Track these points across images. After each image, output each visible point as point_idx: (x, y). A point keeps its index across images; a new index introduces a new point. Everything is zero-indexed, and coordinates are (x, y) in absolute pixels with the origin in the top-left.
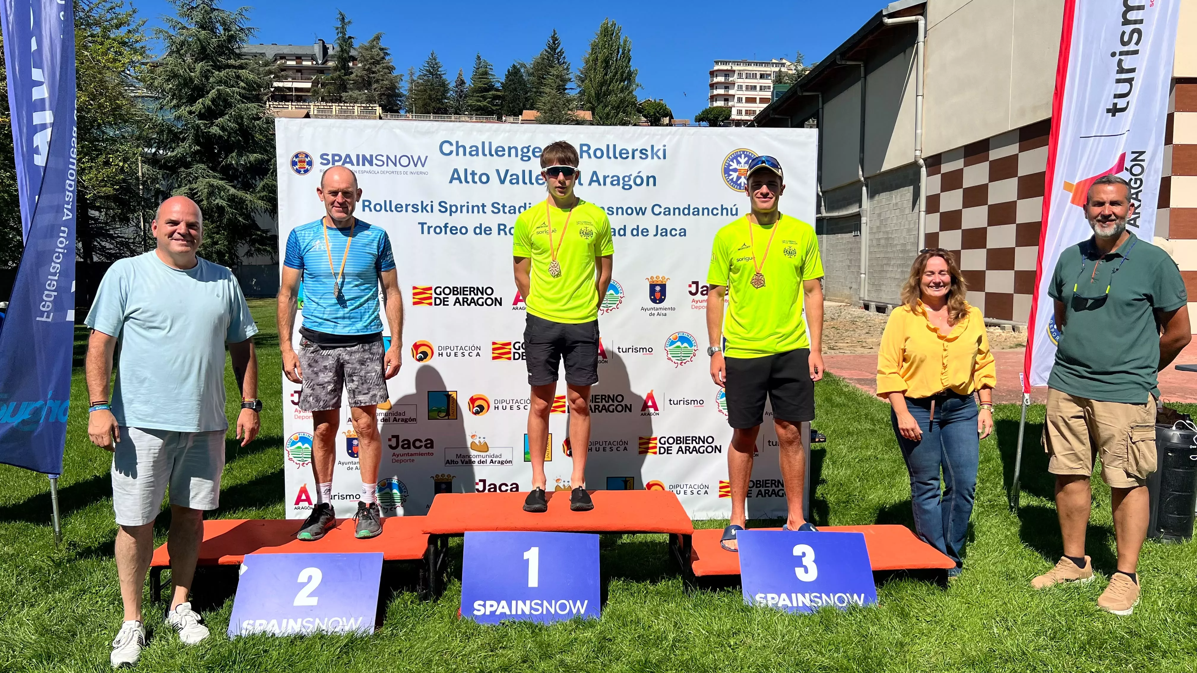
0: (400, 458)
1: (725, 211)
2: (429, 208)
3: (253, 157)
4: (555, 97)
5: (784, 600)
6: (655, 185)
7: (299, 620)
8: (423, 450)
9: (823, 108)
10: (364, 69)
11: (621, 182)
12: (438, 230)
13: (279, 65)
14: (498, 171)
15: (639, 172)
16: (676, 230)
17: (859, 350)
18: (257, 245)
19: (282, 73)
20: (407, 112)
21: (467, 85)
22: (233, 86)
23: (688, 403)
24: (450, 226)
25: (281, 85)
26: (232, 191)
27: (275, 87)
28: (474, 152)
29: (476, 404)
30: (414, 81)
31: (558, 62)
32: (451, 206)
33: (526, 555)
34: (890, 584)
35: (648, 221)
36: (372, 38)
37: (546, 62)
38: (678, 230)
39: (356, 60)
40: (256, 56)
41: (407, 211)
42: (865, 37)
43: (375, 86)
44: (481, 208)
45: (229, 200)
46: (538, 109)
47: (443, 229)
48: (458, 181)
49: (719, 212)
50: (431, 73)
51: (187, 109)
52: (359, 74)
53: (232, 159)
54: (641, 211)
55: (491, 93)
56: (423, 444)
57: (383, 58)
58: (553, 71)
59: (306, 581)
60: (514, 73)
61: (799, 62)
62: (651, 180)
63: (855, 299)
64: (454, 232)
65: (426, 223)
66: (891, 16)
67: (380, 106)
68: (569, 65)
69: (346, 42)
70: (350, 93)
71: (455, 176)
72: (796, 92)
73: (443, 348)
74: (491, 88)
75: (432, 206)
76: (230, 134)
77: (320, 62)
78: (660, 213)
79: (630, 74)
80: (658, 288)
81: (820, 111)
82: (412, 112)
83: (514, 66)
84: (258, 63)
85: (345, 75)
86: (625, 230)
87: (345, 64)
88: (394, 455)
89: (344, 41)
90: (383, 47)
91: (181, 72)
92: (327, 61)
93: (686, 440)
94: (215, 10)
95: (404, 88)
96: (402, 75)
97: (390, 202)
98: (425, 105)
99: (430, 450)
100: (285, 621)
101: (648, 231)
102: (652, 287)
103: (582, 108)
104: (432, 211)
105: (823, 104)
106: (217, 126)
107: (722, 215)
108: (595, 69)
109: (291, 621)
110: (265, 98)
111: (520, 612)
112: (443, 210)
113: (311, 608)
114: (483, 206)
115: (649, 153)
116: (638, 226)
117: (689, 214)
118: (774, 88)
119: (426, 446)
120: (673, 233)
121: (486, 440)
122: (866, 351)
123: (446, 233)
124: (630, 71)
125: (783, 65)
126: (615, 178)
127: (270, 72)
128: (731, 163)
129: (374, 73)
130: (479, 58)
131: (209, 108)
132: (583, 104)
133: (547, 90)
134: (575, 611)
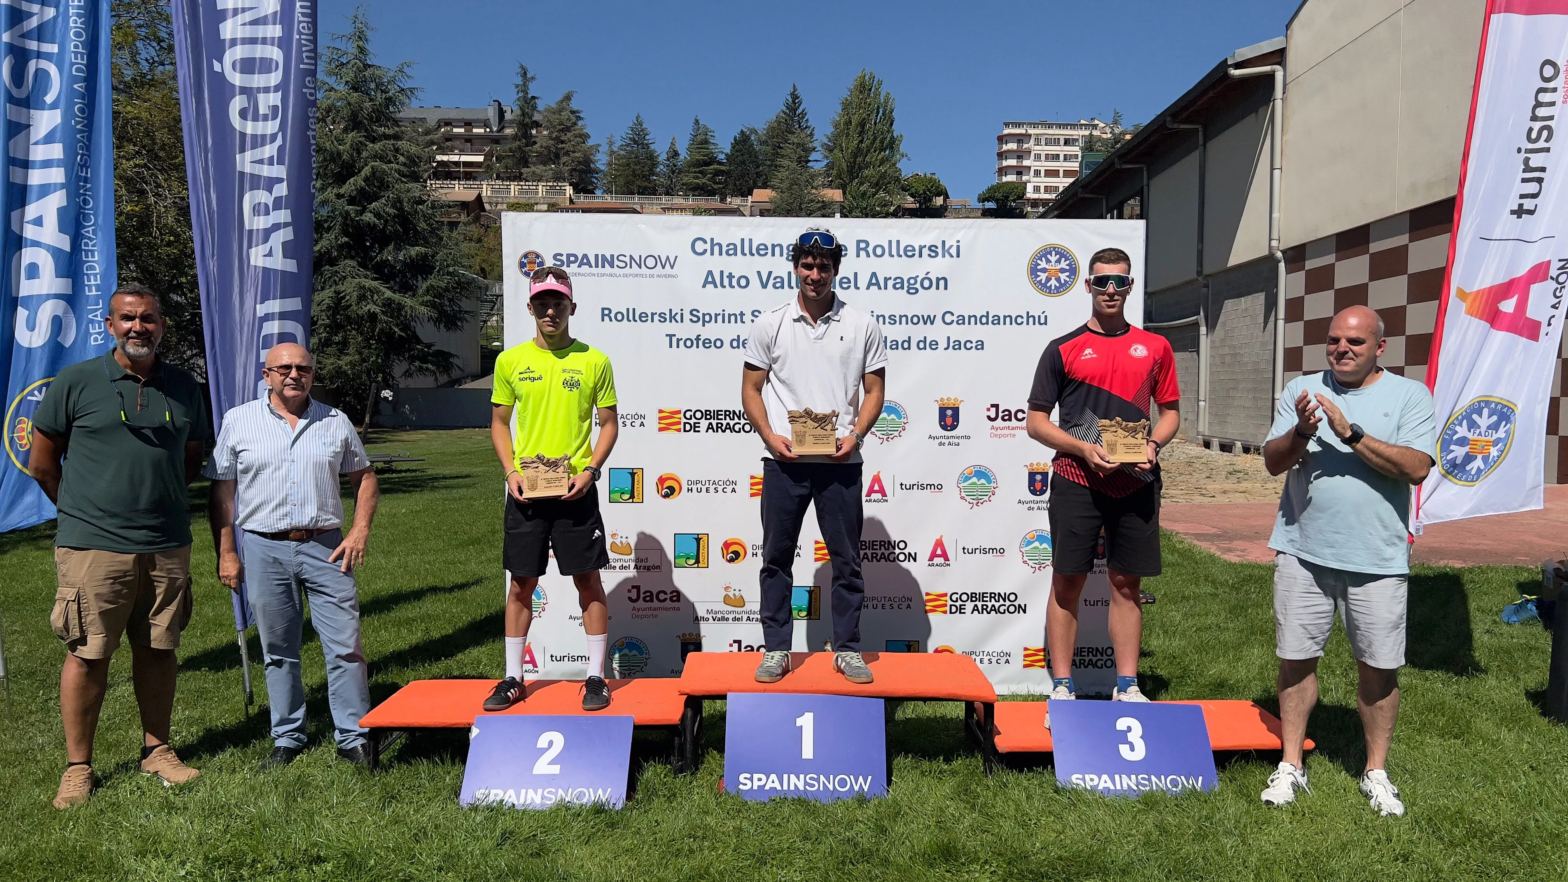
0: (641, 613)
1: (1031, 320)
2: (678, 318)
3: (414, 251)
4: (794, 171)
5: (1106, 782)
6: (946, 288)
7: (540, 791)
8: (669, 603)
9: (1148, 185)
10: (551, 138)
11: (906, 284)
12: (689, 343)
13: (443, 134)
14: (759, 273)
15: (928, 273)
16: (972, 342)
17: (1198, 499)
18: (417, 364)
19: (448, 143)
20: (605, 192)
21: (682, 157)
22: (390, 162)
23: (985, 551)
24: (702, 338)
25: (445, 158)
26: (388, 294)
27: (438, 162)
28: (732, 250)
29: (731, 550)
30: (614, 152)
31: (800, 127)
32: (704, 315)
33: (799, 722)
34: (1235, 768)
35: (938, 332)
36: (560, 98)
37: (784, 126)
38: (974, 342)
39: (541, 126)
40: (414, 122)
41: (652, 321)
42: (1204, 92)
43: (564, 159)
44: (739, 318)
45: (384, 305)
46: (773, 188)
47: (695, 342)
48: (712, 285)
49: (1025, 320)
50: (635, 142)
51: (335, 191)
52: (544, 145)
53: (388, 255)
54: (929, 320)
55: (712, 167)
56: (668, 596)
57: (575, 124)
58: (793, 139)
59: (546, 746)
60: (742, 142)
61: (1116, 122)
62: (943, 282)
63: (1192, 434)
64: (707, 345)
65: (675, 335)
66: (1238, 66)
67: (570, 185)
68: (813, 130)
69: (528, 103)
70: (533, 168)
71: (709, 280)
72: (1113, 164)
73: (693, 483)
74: (712, 160)
75: (682, 314)
76: (386, 221)
77: (495, 129)
78: (953, 321)
79: (893, 141)
80: (949, 412)
81: (1145, 188)
82: (611, 192)
83: (742, 132)
84: (417, 132)
85: (527, 145)
86: (909, 342)
87: (526, 132)
88: (634, 609)
89: (526, 102)
90: (575, 108)
91: (327, 144)
92: (503, 128)
93: (983, 597)
94: (370, 66)
95: (601, 161)
96: (599, 145)
97: (634, 310)
98: (628, 183)
99: (676, 604)
100: (523, 791)
101: (937, 344)
102: (942, 411)
103: (830, 185)
104: (682, 321)
105: (1149, 179)
106: (371, 212)
107: (1028, 324)
108: (848, 135)
109: (531, 791)
110: (426, 175)
111: (792, 788)
112: (695, 319)
113: (553, 777)
114: (742, 314)
115: (940, 250)
116: (925, 338)
117: (987, 323)
118: (1082, 157)
119: (671, 600)
120: (969, 345)
121: (742, 593)
122: (1206, 500)
123: (698, 347)
124: (892, 137)
125: (1095, 127)
126: (899, 280)
127: (433, 143)
128: (1039, 261)
129: (563, 142)
130: (697, 122)
131: (362, 189)
132: (831, 181)
133: (785, 162)
134: (856, 788)
